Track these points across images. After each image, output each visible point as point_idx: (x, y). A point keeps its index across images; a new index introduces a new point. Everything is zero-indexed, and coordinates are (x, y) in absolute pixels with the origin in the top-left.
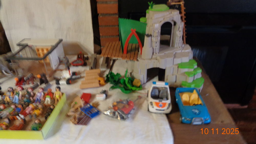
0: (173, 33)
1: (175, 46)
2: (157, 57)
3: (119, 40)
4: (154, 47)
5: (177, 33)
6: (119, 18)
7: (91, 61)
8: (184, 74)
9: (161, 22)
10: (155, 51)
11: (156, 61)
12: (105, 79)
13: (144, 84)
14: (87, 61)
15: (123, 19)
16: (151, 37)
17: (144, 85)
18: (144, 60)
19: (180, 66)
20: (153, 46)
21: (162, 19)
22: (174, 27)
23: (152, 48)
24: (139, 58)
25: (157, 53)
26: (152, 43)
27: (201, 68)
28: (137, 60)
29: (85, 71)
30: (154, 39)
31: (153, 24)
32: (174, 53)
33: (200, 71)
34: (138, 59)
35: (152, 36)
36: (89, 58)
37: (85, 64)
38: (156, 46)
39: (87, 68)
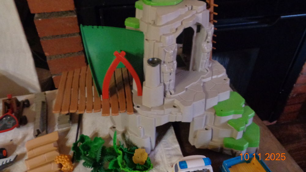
0: (195, 47)
1: (200, 69)
2: (174, 101)
3: (85, 64)
4: (165, 83)
5: (202, 45)
6: (81, 25)
7: (35, 109)
8: (226, 125)
9: (177, 29)
10: (167, 89)
11: (174, 109)
12: (71, 152)
13: (152, 150)
14: (26, 113)
15: (90, 27)
16: (159, 65)
17: (153, 153)
18: (149, 109)
19: (217, 111)
20: (163, 81)
21: (178, 24)
22: (197, 35)
23: (162, 84)
24: (138, 107)
25: (173, 92)
26: (162, 74)
27: (253, 107)
28: (135, 112)
29: (24, 137)
30: (165, 67)
31: (161, 37)
32: (202, 85)
33: (252, 114)
34: (135, 108)
35: (162, 63)
36: (30, 102)
37: (22, 122)
38: (170, 80)
39: (29, 130)
